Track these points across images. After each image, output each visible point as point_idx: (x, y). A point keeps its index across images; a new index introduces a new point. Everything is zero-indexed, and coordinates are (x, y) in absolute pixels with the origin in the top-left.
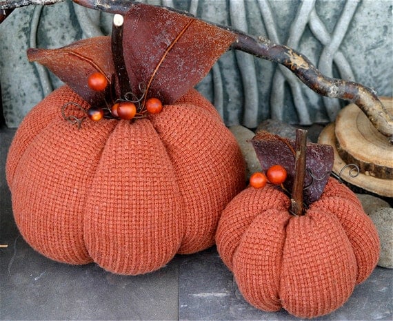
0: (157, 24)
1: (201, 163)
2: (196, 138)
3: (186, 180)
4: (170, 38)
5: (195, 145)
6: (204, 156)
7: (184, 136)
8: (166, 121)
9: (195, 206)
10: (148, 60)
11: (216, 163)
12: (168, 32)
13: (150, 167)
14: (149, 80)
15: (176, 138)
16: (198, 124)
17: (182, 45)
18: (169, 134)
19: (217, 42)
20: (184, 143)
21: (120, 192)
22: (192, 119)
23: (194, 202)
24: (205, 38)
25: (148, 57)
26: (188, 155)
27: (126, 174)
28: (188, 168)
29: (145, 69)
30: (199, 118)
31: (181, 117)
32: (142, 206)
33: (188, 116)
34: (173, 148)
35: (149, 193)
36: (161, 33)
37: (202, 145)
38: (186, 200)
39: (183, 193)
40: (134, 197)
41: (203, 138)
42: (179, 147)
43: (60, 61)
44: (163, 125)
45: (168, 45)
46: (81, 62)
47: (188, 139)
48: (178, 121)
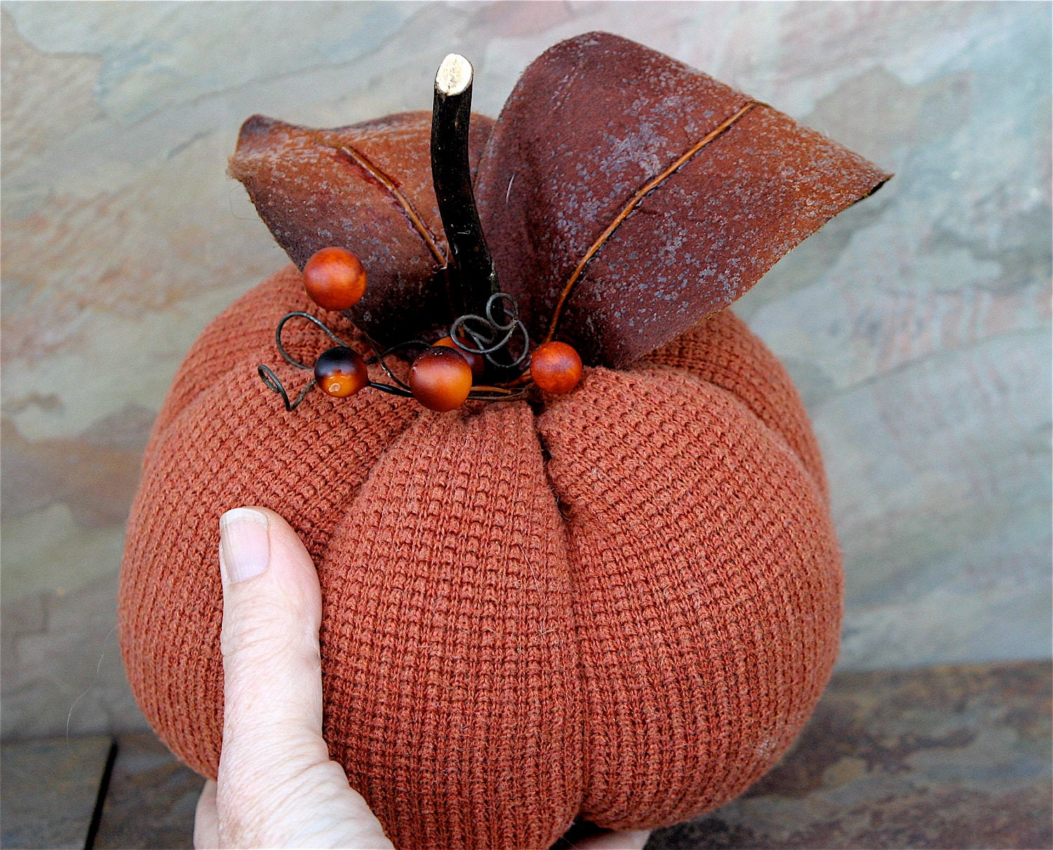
0: (630, 100)
1: (665, 582)
2: (665, 498)
3: (604, 633)
4: (661, 152)
5: (659, 522)
6: (681, 561)
7: (627, 485)
8: (579, 424)
9: (624, 720)
10: (576, 212)
11: (717, 591)
12: (660, 131)
13: (480, 580)
14: (569, 276)
15: (599, 488)
16: (686, 451)
17: (695, 184)
18: (578, 468)
19: (806, 189)
20: (621, 508)
21: (365, 650)
22: (670, 428)
23: (623, 709)
24: (773, 171)
25: (580, 202)
26: (627, 550)
27: (395, 596)
28: (620, 592)
29: (562, 239)
30: (696, 429)
31: (633, 418)
32: (433, 705)
33: (656, 419)
34: (583, 517)
35: (461, 667)
36: (637, 131)
37: (684, 524)
38: (596, 698)
39: (590, 672)
40: (407, 674)
41: (691, 500)
42: (603, 517)
43: (300, 173)
44: (566, 435)
45: (650, 173)
46: (362, 186)
47: (638, 497)
48: (619, 430)
